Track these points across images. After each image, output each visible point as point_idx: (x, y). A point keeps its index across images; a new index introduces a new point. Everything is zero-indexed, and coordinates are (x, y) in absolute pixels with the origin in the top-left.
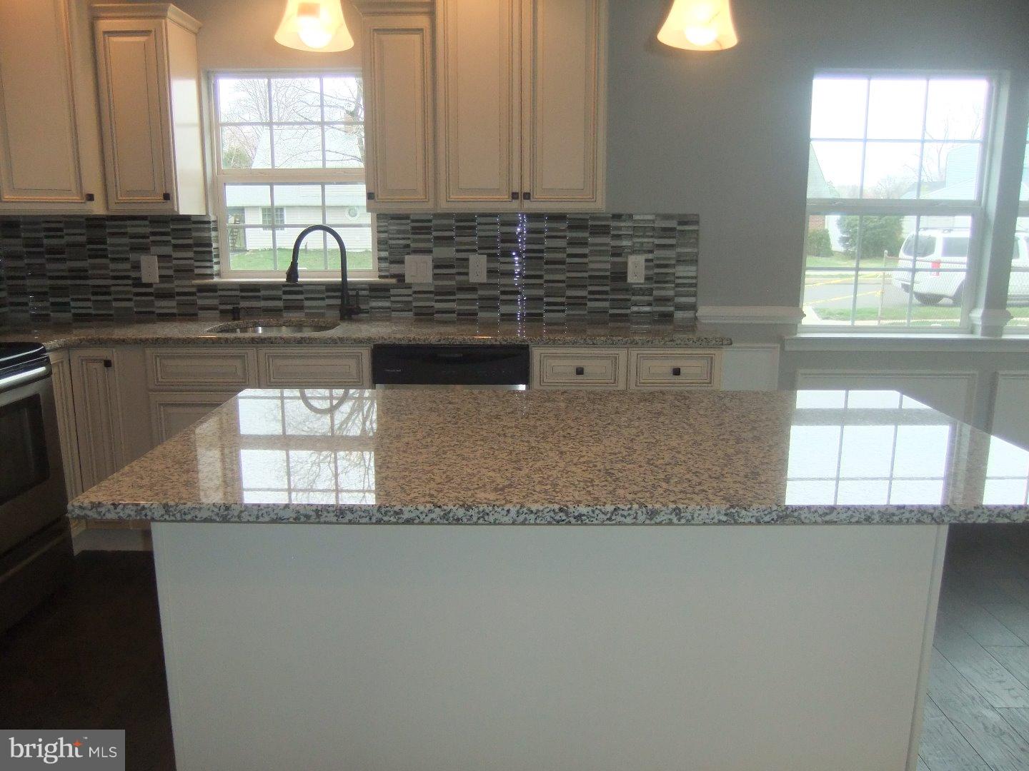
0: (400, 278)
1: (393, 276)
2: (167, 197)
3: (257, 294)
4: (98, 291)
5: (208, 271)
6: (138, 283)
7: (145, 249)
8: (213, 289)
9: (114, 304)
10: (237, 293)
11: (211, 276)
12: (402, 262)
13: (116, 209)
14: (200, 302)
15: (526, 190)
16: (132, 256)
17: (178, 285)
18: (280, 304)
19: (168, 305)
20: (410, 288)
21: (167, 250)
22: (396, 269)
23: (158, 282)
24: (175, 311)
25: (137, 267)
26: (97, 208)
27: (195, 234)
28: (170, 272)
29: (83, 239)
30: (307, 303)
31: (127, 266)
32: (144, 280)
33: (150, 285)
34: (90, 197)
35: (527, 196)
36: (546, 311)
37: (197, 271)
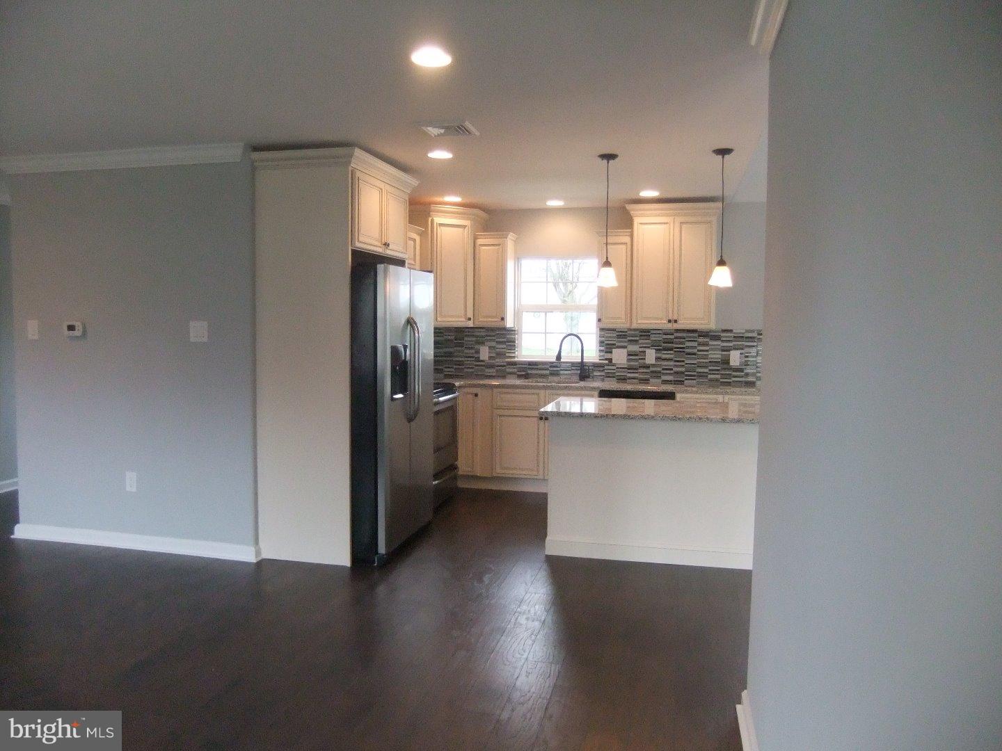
0: (610, 360)
1: (606, 359)
2: (503, 319)
3: (537, 367)
4: (460, 363)
5: (513, 355)
6: (478, 360)
7: (483, 343)
8: (514, 364)
9: (466, 370)
10: (526, 366)
11: (514, 357)
12: (611, 352)
13: (478, 324)
14: (508, 370)
15: (675, 318)
16: (476, 347)
17: (498, 361)
18: (548, 372)
19: (491, 371)
20: (615, 366)
21: (493, 344)
22: (608, 356)
23: (487, 359)
24: (494, 374)
25: (478, 352)
26: (470, 324)
27: (508, 336)
28: (494, 355)
29: (453, 338)
30: (561, 372)
31: (473, 351)
32: (481, 359)
33: (482, 361)
34: (470, 319)
35: (676, 321)
36: (686, 379)
37: (507, 355)
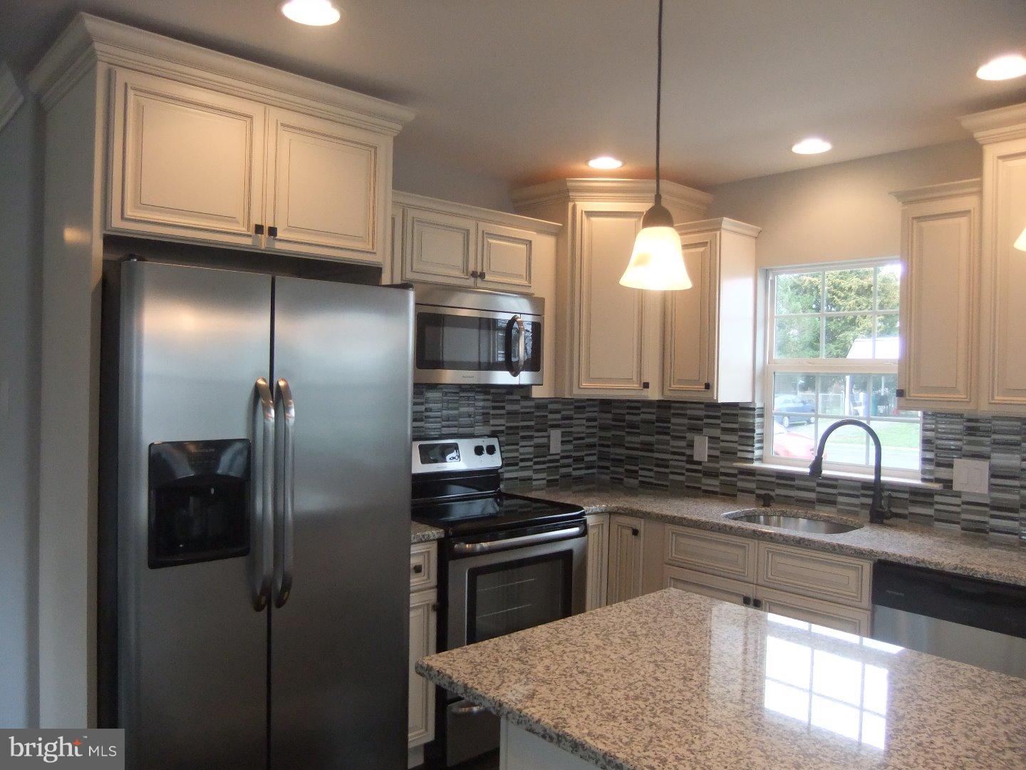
0: (948, 483)
1: (937, 480)
2: (708, 386)
3: (792, 483)
4: (663, 464)
5: (750, 456)
6: (690, 460)
7: (698, 430)
8: (752, 472)
9: (671, 477)
10: (773, 479)
11: (751, 460)
12: (950, 466)
13: (669, 395)
14: (740, 484)
16: (689, 436)
17: (723, 466)
18: (812, 496)
19: (712, 483)
20: (960, 497)
21: (717, 433)
22: (943, 473)
23: (706, 460)
24: (717, 489)
25: (691, 446)
26: (653, 394)
27: (741, 419)
28: (717, 453)
29: (654, 417)
30: (840, 499)
31: (683, 444)
32: (696, 458)
33: (699, 463)
34: (646, 385)
37: (740, 454)
